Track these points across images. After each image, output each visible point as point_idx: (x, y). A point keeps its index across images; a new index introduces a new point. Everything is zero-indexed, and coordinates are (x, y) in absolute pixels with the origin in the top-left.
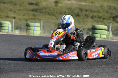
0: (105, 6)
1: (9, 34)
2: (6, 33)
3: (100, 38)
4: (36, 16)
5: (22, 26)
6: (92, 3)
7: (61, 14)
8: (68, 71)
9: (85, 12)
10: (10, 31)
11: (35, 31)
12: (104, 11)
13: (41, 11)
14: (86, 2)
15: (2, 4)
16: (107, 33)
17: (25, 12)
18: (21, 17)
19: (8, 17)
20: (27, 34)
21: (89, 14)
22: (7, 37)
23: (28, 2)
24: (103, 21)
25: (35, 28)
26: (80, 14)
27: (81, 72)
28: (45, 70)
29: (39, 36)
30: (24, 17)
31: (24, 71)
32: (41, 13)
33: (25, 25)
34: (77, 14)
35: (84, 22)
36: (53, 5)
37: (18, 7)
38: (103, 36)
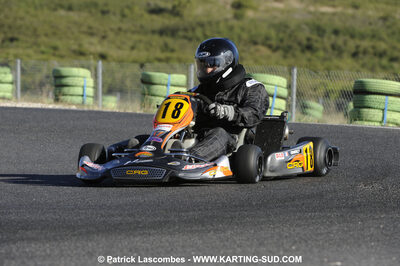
1: (86, 109)
2: (77, 105)
3: (381, 122)
5: (128, 83)
6: (356, 7)
7: (255, 43)
8: (277, 230)
9: (333, 37)
10: (89, 101)
12: (393, 33)
13: (190, 34)
14: (334, 6)
15: (62, 12)
17: (136, 37)
18: (125, 53)
19: (82, 54)
20: (145, 109)
21: (345, 43)
22: (78, 119)
23: (149, 4)
24: (392, 67)
25: (171, 88)
26: (316, 45)
27: (321, 234)
28: (203, 226)
30: (135, 54)
32: (190, 39)
33: (138, 81)
34: (305, 42)
35: (328, 69)
36: (229, 13)
37: (114, 21)
38: (390, 116)
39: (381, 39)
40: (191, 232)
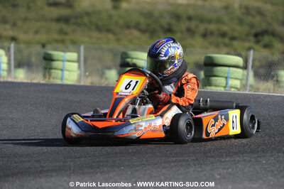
0: (236, 5)
1: (2, 80)
3: (225, 87)
4: (66, 34)
5: (34, 59)
7: (128, 27)
9: (187, 22)
10: (5, 74)
11: (66, 73)
16: (243, 75)
17: (39, 24)
18: (30, 36)
20: (47, 79)
21: (197, 26)
24: (232, 45)
25: (66, 63)
26: (175, 28)
27: (181, 174)
28: (92, 169)
29: (76, 83)
30: (38, 37)
31: (41, 172)
32: (79, 25)
33: (41, 58)
34: (166, 26)
36: (108, 5)
37: (22, 12)
38: (232, 82)
39: (223, 23)
40: (83, 174)
